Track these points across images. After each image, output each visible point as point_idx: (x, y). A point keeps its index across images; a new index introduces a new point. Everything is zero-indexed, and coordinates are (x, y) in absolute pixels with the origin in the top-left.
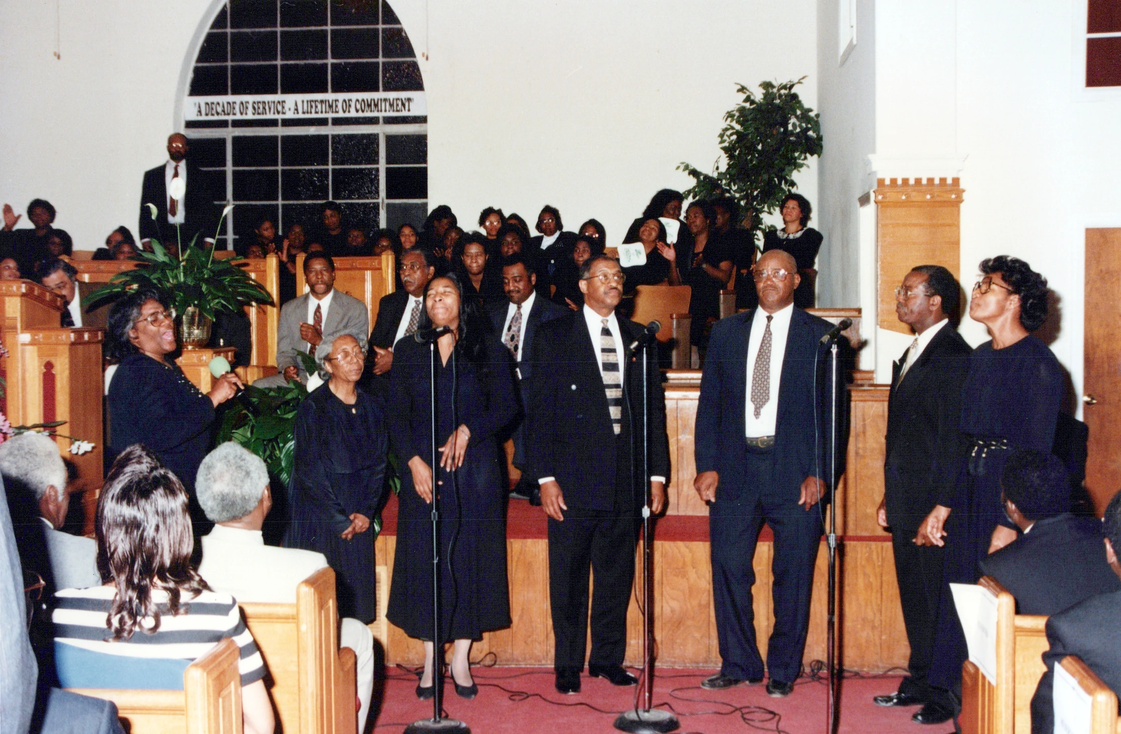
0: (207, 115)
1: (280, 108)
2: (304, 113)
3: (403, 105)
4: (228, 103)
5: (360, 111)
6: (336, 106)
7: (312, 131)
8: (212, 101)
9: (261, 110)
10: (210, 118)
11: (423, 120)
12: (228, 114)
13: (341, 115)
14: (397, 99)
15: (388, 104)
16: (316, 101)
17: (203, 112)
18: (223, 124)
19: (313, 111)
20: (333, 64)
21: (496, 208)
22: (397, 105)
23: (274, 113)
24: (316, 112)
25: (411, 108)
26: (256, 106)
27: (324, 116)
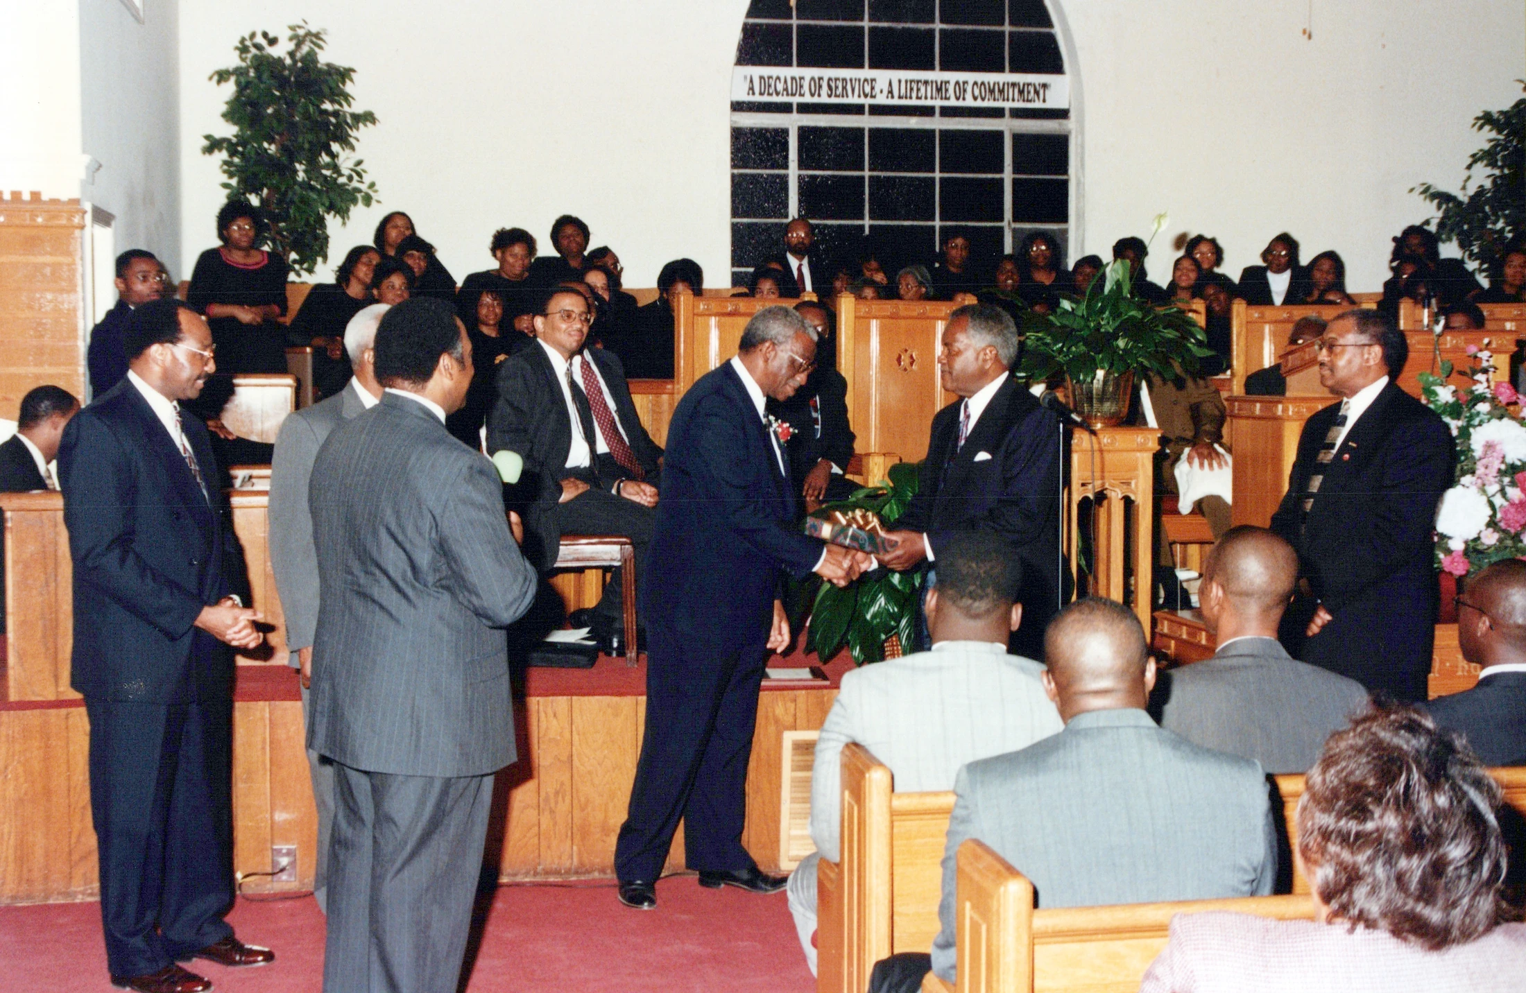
0: (761, 94)
1: (868, 89)
2: (900, 97)
3: (1037, 93)
4: (793, 78)
5: (979, 99)
6: (947, 90)
7: (913, 123)
8: (770, 74)
9: (840, 91)
10: (766, 99)
11: (1062, 114)
12: (793, 95)
13: (952, 102)
14: (1029, 84)
15: (1016, 91)
16: (918, 82)
17: (757, 90)
18: (785, 108)
19: (914, 95)
20: (942, 31)
21: (1208, 235)
22: (1029, 92)
23: (859, 96)
24: (918, 98)
25: (1047, 98)
26: (833, 85)
27: (929, 103)
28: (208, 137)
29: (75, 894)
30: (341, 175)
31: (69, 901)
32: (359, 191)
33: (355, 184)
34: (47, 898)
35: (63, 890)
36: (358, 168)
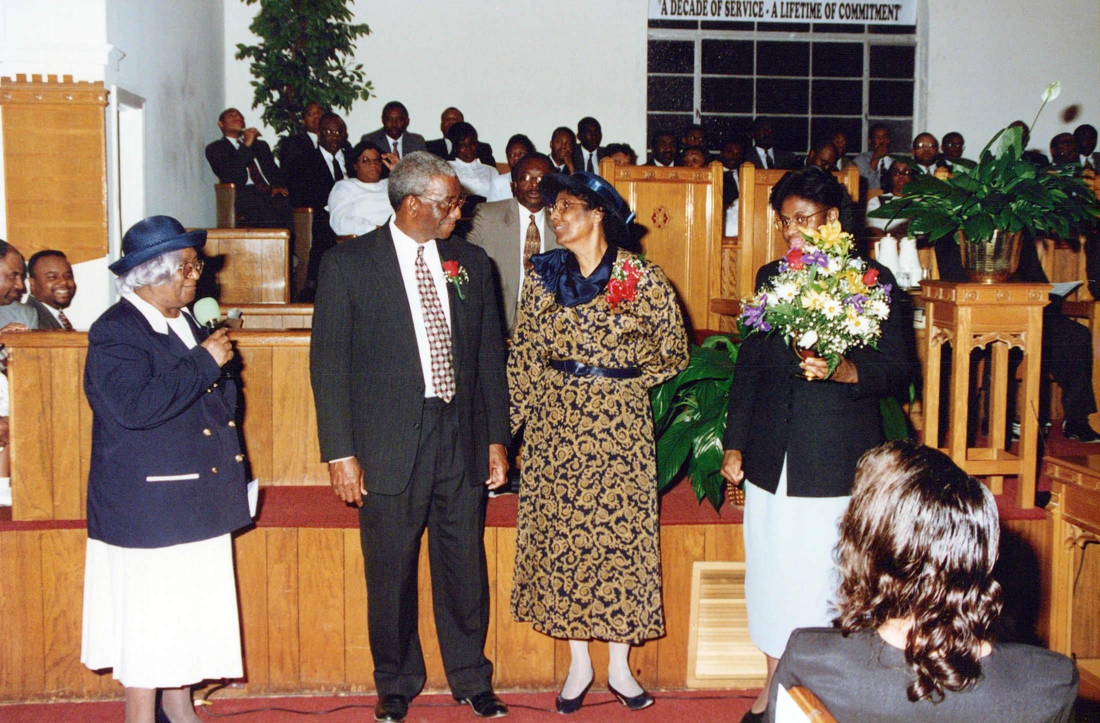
0: (673, 14)
1: (757, 10)
2: (782, 16)
3: (891, 12)
4: (699, 2)
5: (845, 18)
6: (819, 11)
7: (792, 37)
9: (735, 11)
10: (676, 17)
11: (911, 30)
12: (698, 14)
13: (824, 20)
14: (885, 6)
15: (874, 11)
16: (797, 4)
17: (669, 10)
18: (692, 25)
19: (793, 14)
22: (884, 12)
23: (750, 15)
24: (797, 17)
25: (899, 16)
26: (730, 7)
27: (805, 20)
28: (240, 46)
29: (49, 697)
30: (345, 75)
31: (44, 702)
32: (359, 88)
33: (356, 83)
34: (24, 698)
35: (39, 692)
36: (359, 71)
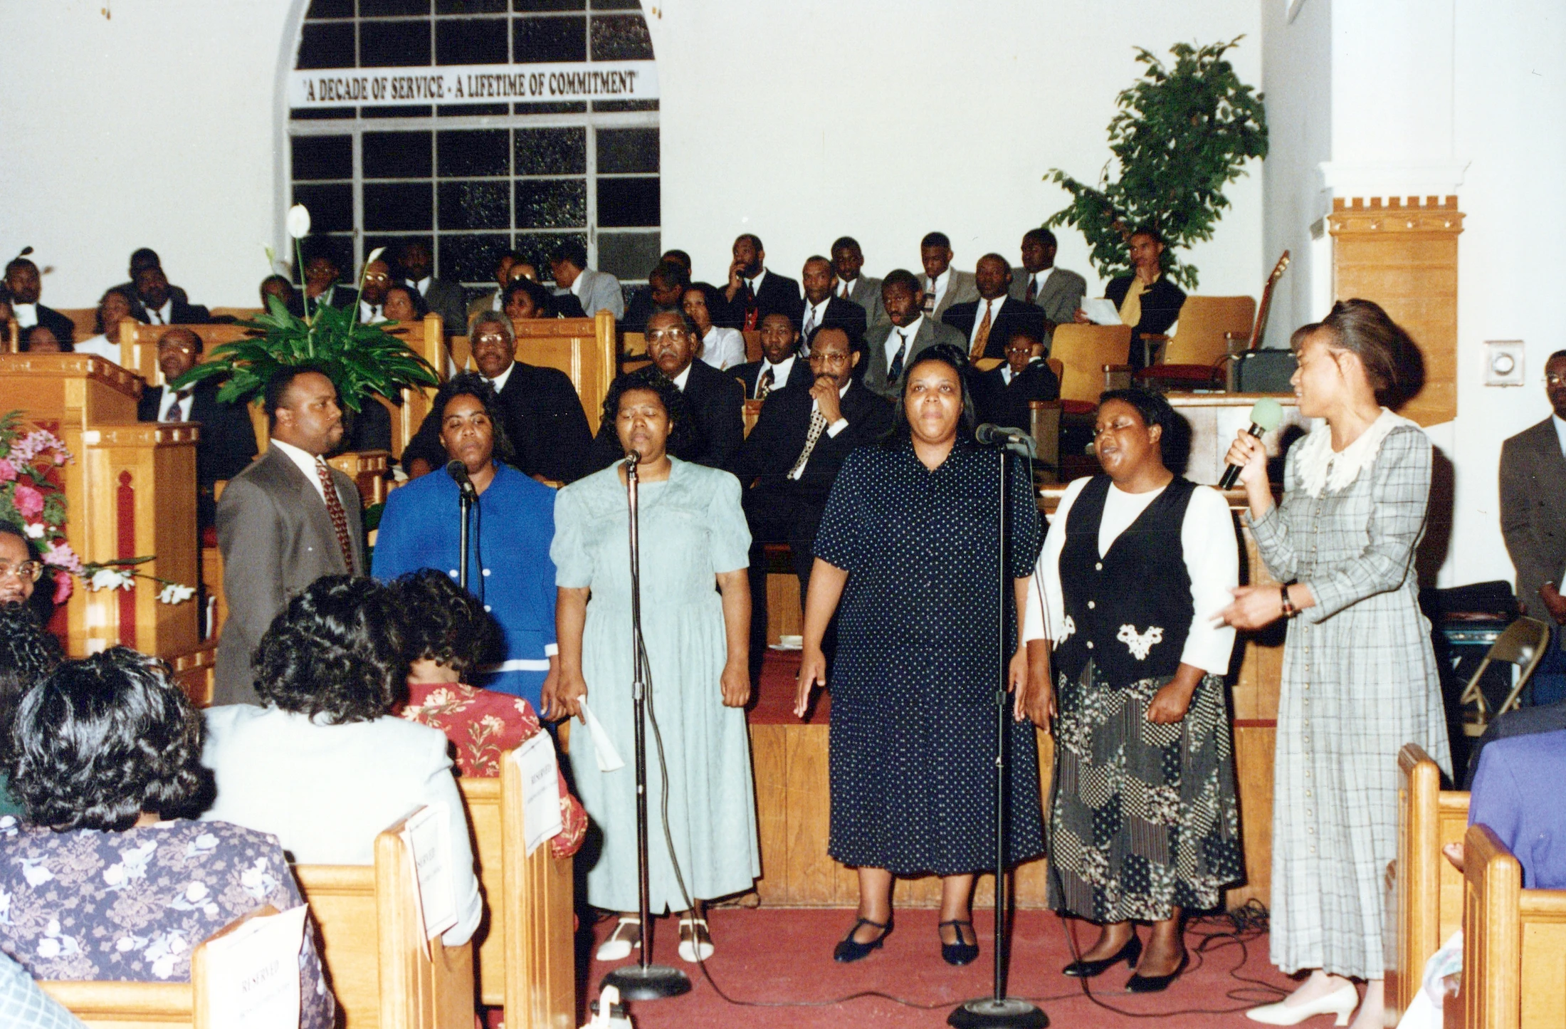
0: (323, 99)
1: (434, 88)
2: (471, 95)
3: (623, 82)
4: (356, 80)
5: (557, 92)
6: (521, 85)
7: (484, 122)
8: (331, 77)
9: (405, 92)
10: (328, 104)
11: (652, 105)
12: (356, 98)
13: (528, 98)
14: (614, 73)
15: (599, 81)
16: (489, 77)
17: (317, 95)
18: (348, 113)
19: (485, 92)
20: (517, 22)
22: (614, 82)
23: (426, 96)
24: (490, 95)
25: (635, 87)
26: (398, 85)
27: (502, 99)
